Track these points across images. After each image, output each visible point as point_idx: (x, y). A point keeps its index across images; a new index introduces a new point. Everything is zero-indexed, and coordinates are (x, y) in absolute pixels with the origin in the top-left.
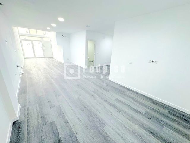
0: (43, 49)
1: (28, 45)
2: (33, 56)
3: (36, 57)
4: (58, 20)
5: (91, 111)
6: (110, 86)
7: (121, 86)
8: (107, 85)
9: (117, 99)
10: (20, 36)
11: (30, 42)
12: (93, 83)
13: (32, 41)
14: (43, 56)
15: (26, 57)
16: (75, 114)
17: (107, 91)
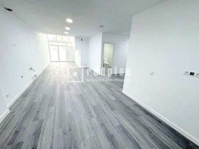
0: (67, 54)
1: (54, 50)
2: (58, 60)
3: (61, 61)
4: (67, 22)
5: (74, 139)
6: (121, 102)
7: (137, 105)
8: (116, 100)
9: (121, 126)
10: (49, 42)
11: (56, 47)
12: (100, 94)
13: (58, 46)
14: (66, 60)
15: (52, 61)
16: (53, 137)
17: (113, 109)
